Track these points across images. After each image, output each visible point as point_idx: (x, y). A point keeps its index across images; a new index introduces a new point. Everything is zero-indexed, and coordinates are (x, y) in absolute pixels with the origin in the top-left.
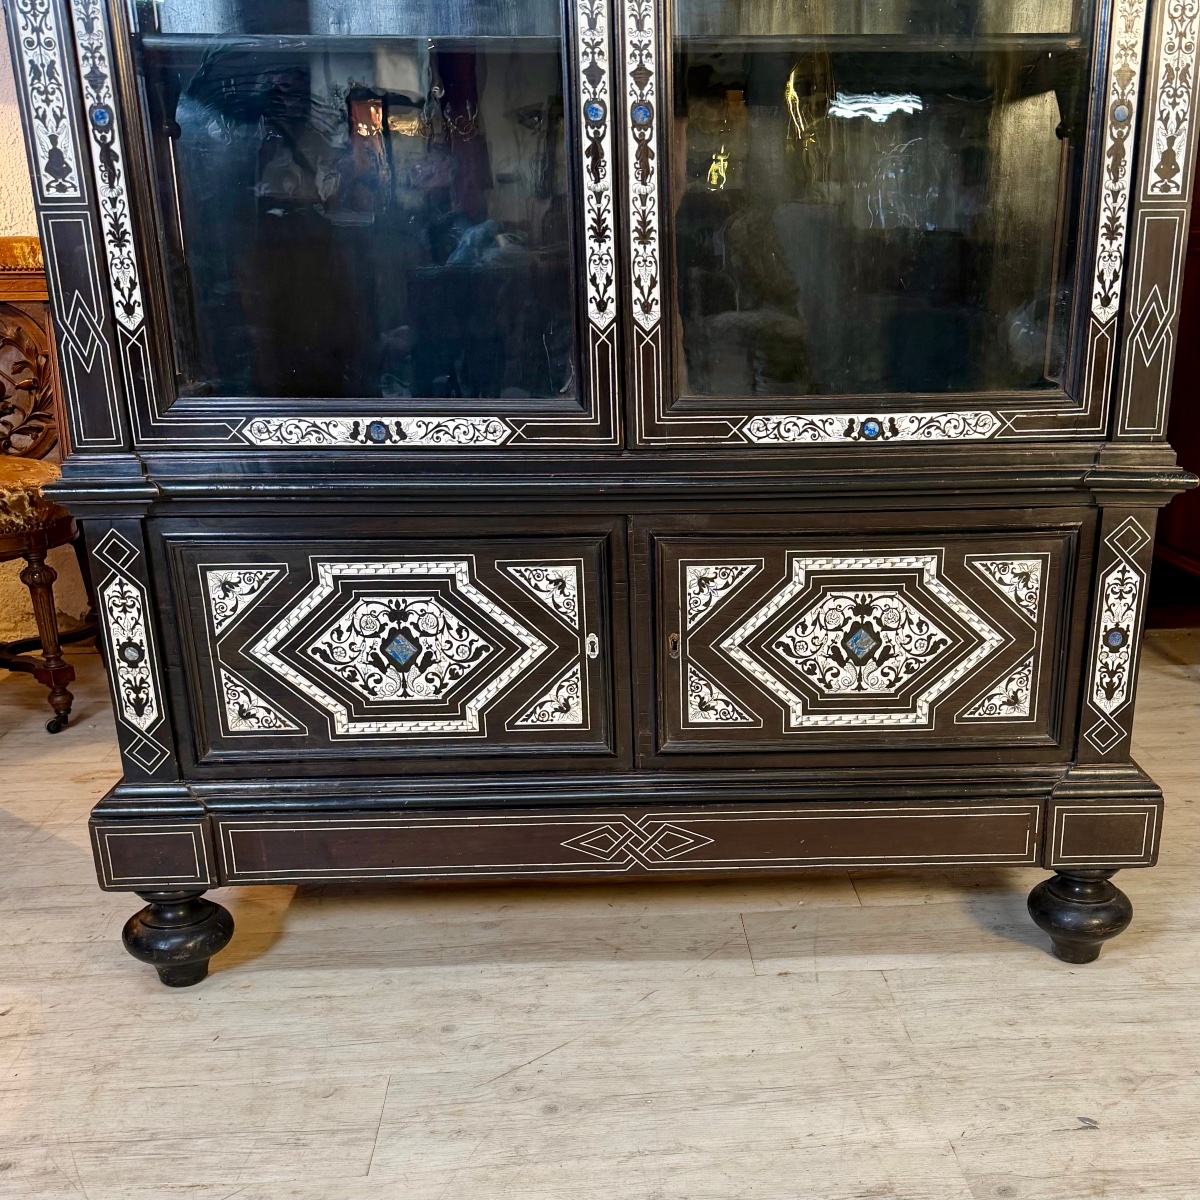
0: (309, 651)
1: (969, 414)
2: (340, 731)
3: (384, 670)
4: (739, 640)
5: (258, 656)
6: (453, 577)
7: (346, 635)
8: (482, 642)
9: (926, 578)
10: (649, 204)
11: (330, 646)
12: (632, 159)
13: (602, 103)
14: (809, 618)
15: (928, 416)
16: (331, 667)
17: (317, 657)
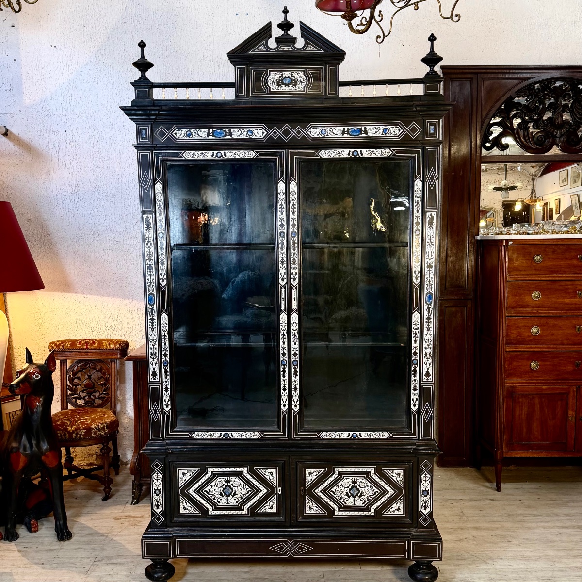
0: (204, 491)
1: (380, 432)
2: (210, 513)
3: (223, 496)
4: (320, 490)
5: (190, 492)
6: (243, 472)
7: (214, 487)
8: (250, 489)
9: (372, 474)
10: (297, 383)
11: (209, 490)
12: (293, 373)
13: (286, 360)
14: (339, 484)
15: (370, 432)
16: (209, 495)
17: (205, 493)
